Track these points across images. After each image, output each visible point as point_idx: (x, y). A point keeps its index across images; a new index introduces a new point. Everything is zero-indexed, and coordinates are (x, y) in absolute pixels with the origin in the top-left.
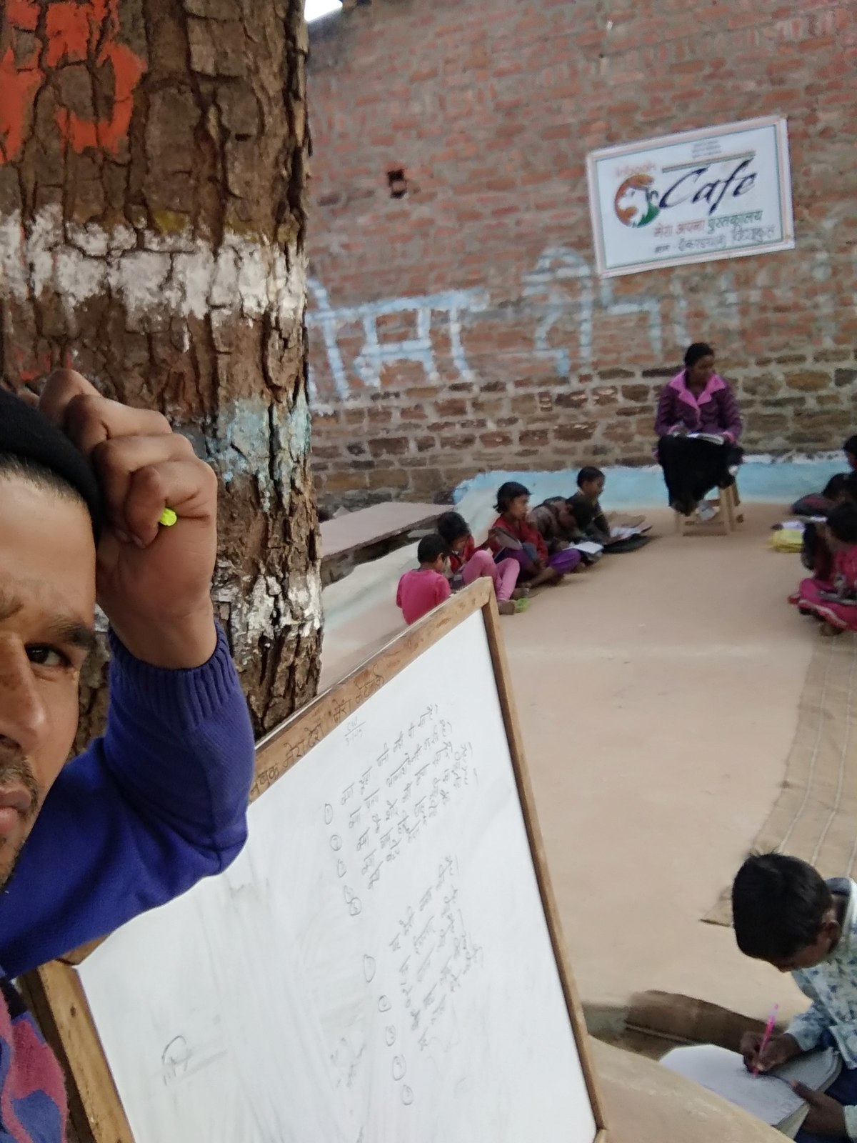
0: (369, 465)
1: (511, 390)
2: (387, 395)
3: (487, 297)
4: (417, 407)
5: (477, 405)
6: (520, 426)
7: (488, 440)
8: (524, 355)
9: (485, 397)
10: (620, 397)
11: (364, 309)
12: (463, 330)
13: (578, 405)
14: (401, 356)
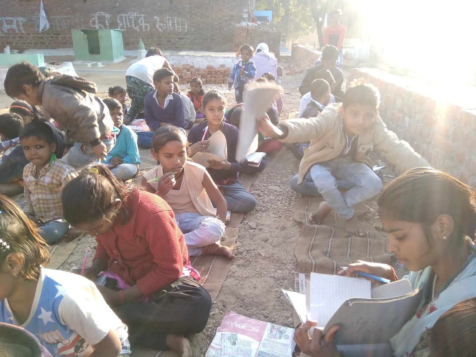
1: (31, 35)
2: (9, 34)
3: (26, 19)
4: (15, 36)
5: (25, 37)
6: (33, 41)
7: (28, 43)
8: (33, 29)
9: (27, 36)
10: (49, 38)
11: (3, 18)
12: (22, 24)
13: (43, 38)
14: (10, 27)
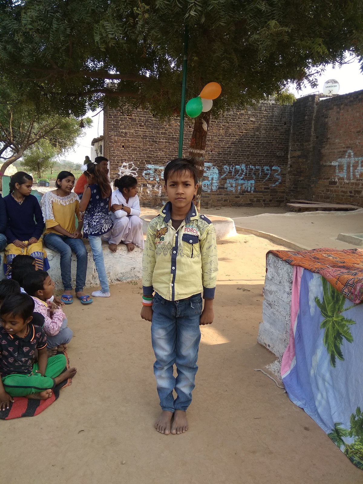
0: (353, 196)
